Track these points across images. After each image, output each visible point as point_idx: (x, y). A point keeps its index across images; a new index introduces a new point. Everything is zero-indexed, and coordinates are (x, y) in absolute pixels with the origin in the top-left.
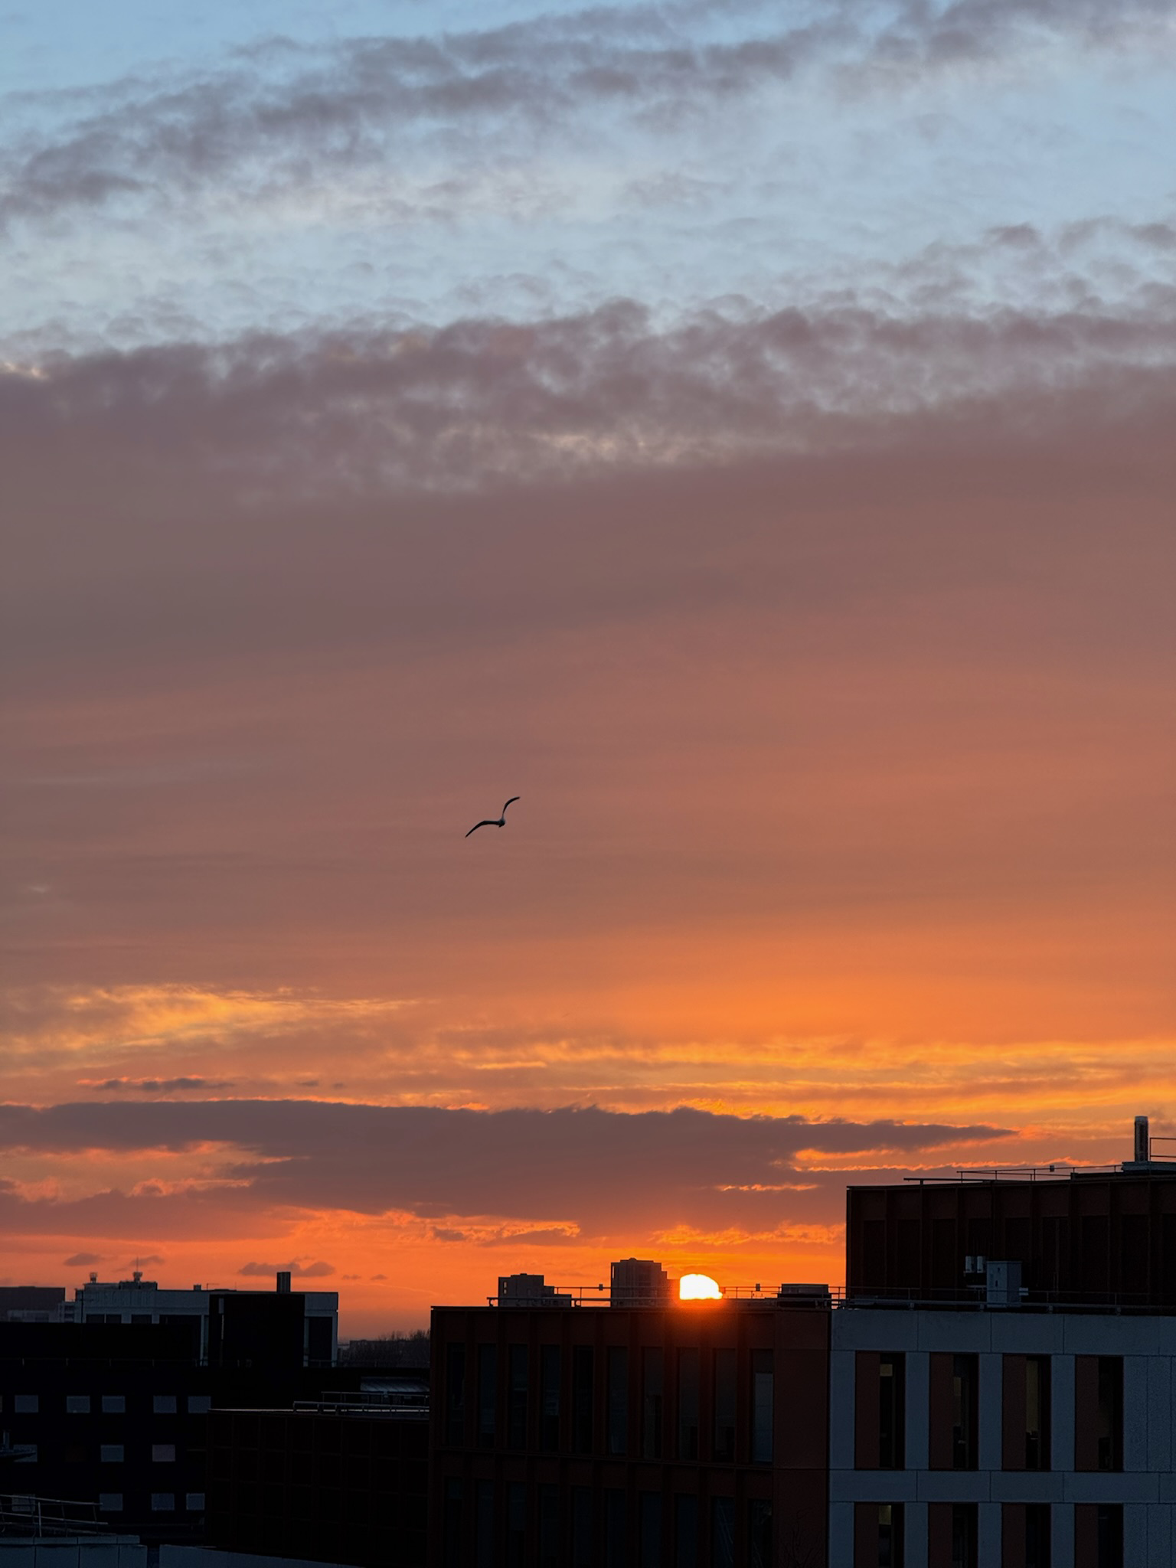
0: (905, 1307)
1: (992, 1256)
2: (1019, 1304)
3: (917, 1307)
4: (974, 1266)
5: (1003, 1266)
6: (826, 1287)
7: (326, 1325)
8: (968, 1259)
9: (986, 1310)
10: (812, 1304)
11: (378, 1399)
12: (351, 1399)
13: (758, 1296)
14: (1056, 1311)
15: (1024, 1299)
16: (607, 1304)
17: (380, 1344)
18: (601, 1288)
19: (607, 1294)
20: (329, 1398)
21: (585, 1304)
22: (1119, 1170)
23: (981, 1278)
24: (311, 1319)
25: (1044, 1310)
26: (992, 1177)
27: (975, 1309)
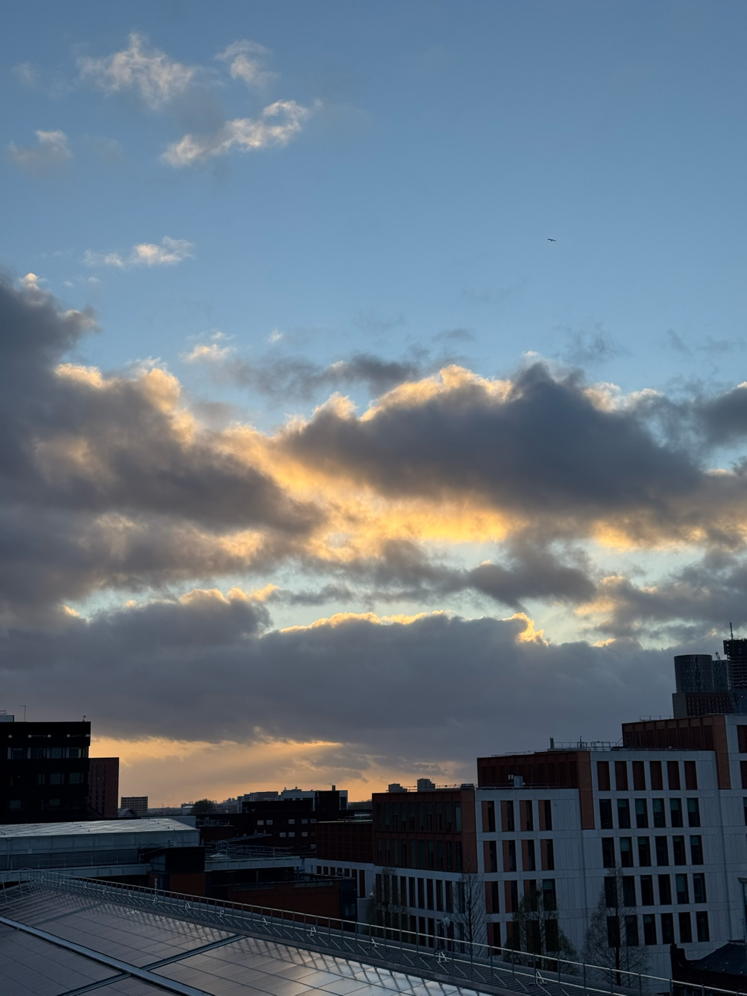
0: (494, 789)
1: (515, 775)
2: (523, 787)
3: (497, 789)
4: (511, 777)
5: (518, 777)
6: (473, 784)
7: (345, 799)
8: (509, 776)
9: (515, 789)
10: (469, 789)
11: (359, 818)
12: (352, 818)
13: (455, 787)
14: (532, 788)
15: (524, 786)
16: (417, 791)
17: (359, 803)
18: (415, 787)
19: (416, 788)
20: (346, 818)
21: (411, 791)
22: (547, 751)
23: (513, 781)
24: (341, 798)
25: (529, 789)
26: (514, 754)
27: (511, 789)
